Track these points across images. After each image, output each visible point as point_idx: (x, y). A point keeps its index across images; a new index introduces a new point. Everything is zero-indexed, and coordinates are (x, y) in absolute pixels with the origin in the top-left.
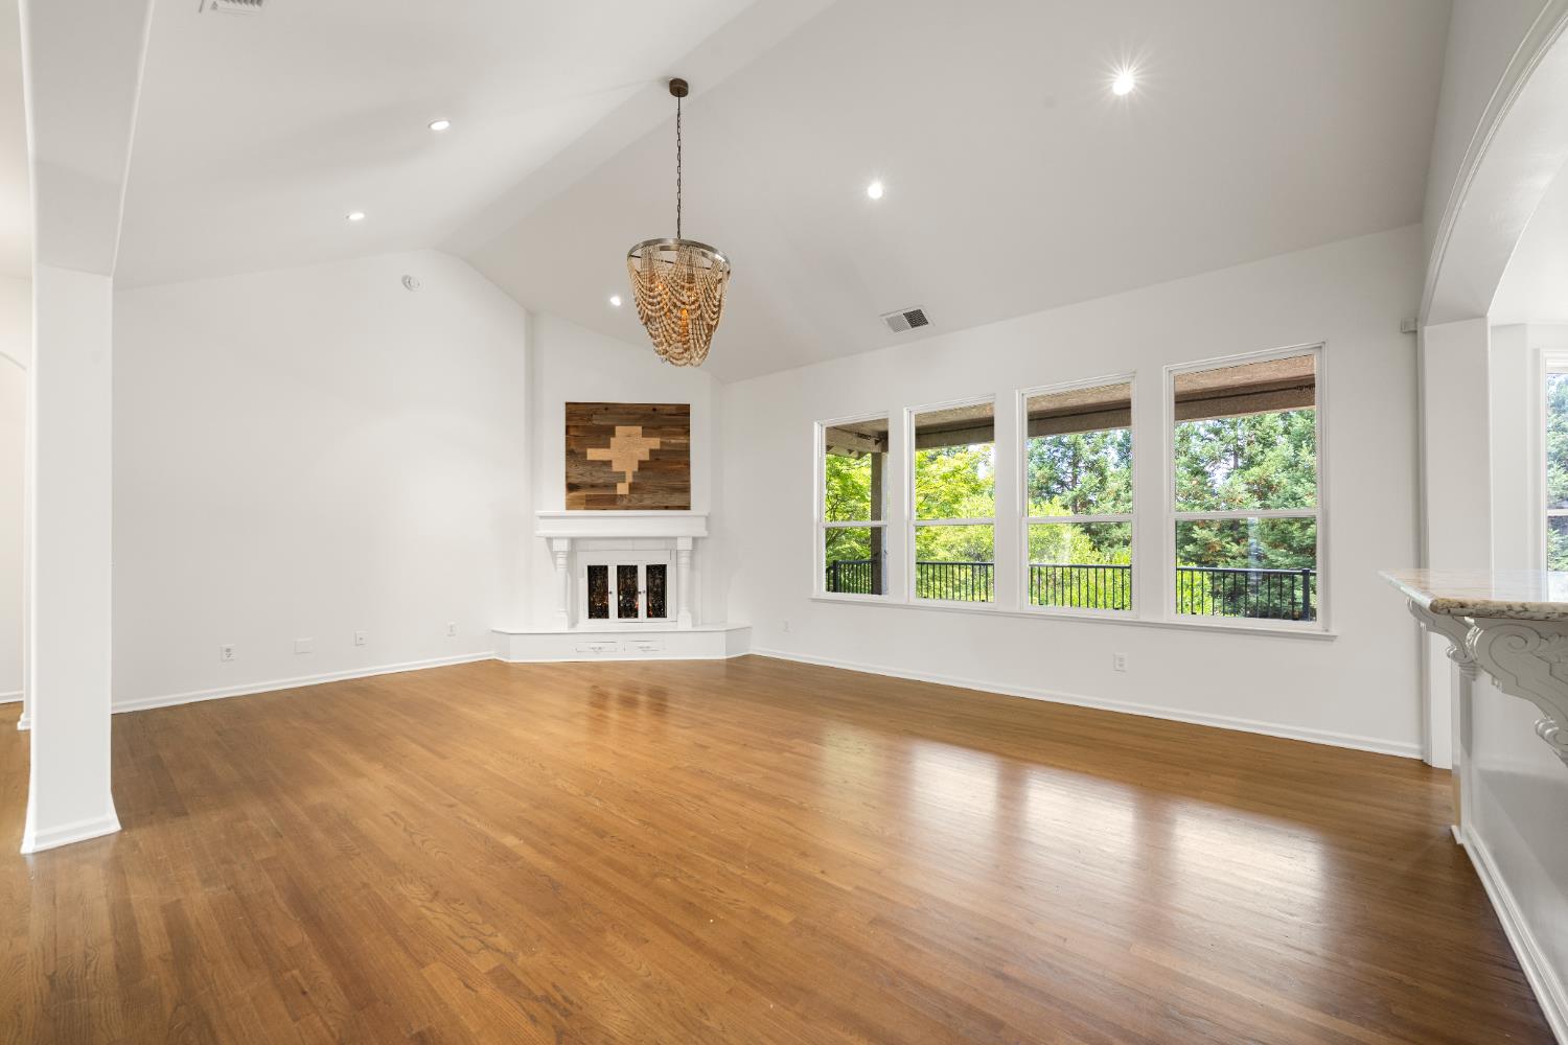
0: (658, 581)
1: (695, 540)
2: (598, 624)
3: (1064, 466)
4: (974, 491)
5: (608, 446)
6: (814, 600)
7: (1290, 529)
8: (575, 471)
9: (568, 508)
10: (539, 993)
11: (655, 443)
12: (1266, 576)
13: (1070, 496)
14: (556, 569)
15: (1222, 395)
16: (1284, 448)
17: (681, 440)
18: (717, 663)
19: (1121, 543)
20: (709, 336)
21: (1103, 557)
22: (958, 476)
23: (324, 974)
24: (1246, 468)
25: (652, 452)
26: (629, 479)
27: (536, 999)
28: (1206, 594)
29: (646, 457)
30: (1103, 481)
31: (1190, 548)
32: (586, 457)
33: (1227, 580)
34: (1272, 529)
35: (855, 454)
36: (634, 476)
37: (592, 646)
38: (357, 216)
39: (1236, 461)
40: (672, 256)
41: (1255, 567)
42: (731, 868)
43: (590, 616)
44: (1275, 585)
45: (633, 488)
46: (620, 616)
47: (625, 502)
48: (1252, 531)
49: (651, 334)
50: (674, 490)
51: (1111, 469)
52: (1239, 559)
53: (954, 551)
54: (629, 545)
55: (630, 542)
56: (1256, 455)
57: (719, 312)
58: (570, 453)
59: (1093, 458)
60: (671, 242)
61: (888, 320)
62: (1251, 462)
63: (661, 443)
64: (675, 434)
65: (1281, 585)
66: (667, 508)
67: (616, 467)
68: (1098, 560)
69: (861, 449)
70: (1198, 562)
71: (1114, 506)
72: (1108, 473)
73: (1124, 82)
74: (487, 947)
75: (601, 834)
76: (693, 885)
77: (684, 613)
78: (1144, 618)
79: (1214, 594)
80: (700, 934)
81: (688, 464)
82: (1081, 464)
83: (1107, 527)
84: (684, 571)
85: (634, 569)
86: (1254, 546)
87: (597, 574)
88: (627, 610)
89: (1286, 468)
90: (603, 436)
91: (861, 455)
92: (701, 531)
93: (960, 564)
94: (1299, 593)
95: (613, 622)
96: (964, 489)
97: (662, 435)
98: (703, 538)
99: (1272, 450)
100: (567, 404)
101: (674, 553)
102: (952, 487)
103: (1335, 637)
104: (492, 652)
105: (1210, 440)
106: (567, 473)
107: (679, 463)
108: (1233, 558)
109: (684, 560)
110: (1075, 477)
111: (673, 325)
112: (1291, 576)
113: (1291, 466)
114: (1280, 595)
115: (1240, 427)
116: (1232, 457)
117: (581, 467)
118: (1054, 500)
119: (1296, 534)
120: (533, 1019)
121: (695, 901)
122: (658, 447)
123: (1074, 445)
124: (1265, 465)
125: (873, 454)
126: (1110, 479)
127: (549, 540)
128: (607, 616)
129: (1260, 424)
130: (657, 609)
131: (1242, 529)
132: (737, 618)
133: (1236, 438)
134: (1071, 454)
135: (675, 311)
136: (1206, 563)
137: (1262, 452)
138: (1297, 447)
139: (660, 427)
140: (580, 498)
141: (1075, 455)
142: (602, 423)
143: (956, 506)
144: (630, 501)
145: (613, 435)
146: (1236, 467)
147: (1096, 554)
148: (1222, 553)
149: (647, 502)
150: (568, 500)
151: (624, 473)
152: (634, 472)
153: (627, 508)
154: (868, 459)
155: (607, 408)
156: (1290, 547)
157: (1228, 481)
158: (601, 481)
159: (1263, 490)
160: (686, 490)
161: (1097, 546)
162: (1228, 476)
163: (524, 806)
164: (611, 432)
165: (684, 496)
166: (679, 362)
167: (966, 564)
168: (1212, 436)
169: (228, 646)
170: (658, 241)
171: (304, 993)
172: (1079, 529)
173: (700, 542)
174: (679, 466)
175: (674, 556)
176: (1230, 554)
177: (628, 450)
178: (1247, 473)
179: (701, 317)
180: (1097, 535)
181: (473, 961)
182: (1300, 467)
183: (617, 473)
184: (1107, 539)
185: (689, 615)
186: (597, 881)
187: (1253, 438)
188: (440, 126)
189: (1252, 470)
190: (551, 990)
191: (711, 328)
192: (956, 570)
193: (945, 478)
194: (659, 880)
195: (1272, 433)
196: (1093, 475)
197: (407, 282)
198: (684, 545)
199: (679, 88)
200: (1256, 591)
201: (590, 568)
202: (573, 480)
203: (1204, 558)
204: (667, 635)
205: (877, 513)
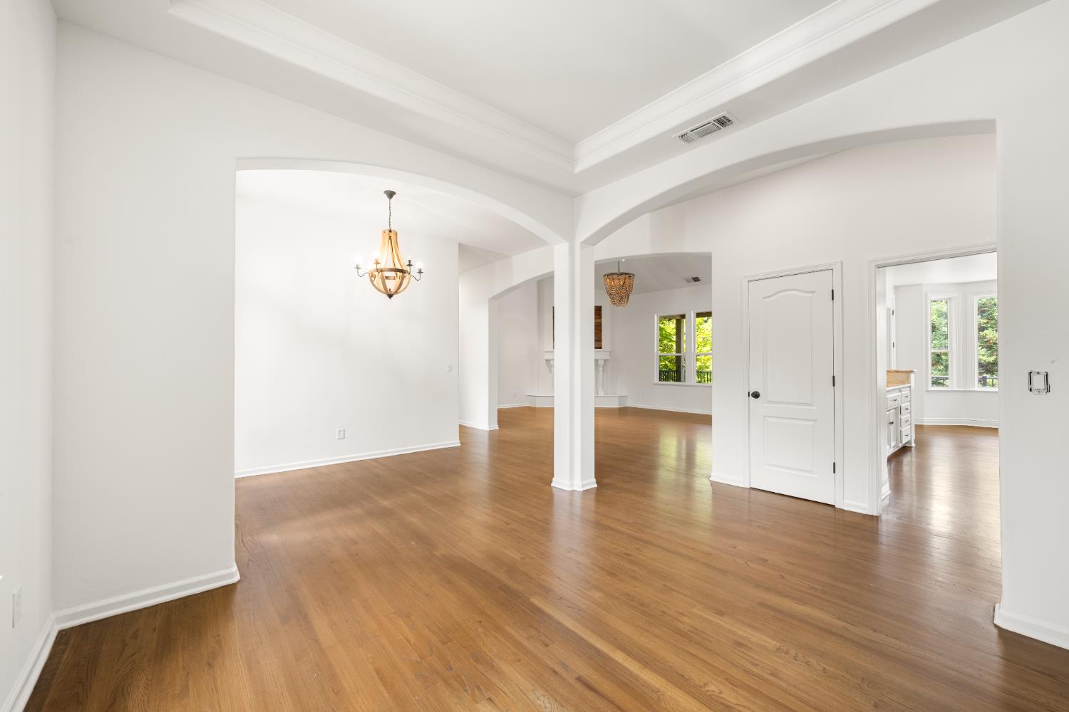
6: (653, 385)
61: (686, 281)
84: (601, 373)
92: (608, 357)
98: (607, 360)
104: (529, 403)
127: (548, 361)
132: (622, 392)
205: (679, 349)
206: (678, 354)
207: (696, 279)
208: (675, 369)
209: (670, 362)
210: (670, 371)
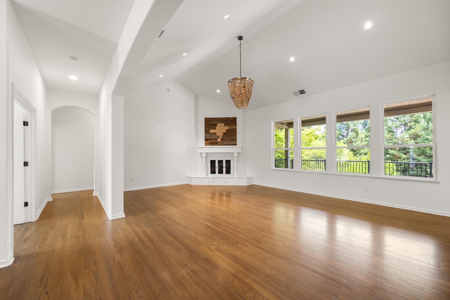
0: (228, 164)
1: (238, 153)
2: (213, 175)
3: (344, 131)
4: (316, 139)
5: (215, 129)
6: (272, 170)
7: (425, 149)
8: (207, 136)
9: (205, 145)
10: (228, 254)
11: (227, 128)
12: (416, 165)
13: (346, 140)
14: (203, 161)
15: (400, 108)
16: (423, 123)
17: (234, 127)
18: (245, 186)
19: (364, 154)
20: (248, 101)
21: (358, 158)
22: (311, 135)
23: (181, 247)
24: (409, 130)
25: (227, 130)
26: (221, 137)
27: (227, 255)
28: (394, 170)
29: (225, 132)
30: (357, 135)
31: (388, 156)
32: (210, 132)
33: (402, 166)
34: (419, 150)
35: (280, 129)
36: (222, 137)
37: (212, 181)
38: (161, 76)
39: (405, 128)
40: (239, 81)
41: (412, 161)
42: (264, 233)
43: (211, 173)
44: (419, 168)
45: (222, 140)
46: (218, 173)
47: (220, 143)
48: (411, 150)
49: (234, 101)
50: (233, 140)
51: (360, 131)
52: (406, 160)
53: (309, 157)
54: (221, 155)
55: (221, 154)
56: (412, 126)
57: (251, 95)
58: (206, 131)
59: (354, 128)
60: (239, 78)
61: (294, 93)
62: (411, 128)
63: (229, 128)
64: (233, 125)
65: (422, 168)
66: (231, 145)
67: (217, 134)
68: (356, 159)
69: (282, 128)
70: (392, 160)
71: (361, 143)
72: (359, 133)
73: (368, 25)
74: (212, 244)
75: (230, 224)
76: (255, 236)
77: (235, 173)
78: (374, 176)
79: (397, 171)
80: (260, 245)
81: (236, 133)
82: (349, 130)
83: (359, 149)
84: (236, 161)
85: (222, 161)
86: (412, 155)
87: (213, 162)
88: (221, 172)
89: (424, 130)
90: (214, 126)
91: (281, 129)
92: (240, 151)
93: (312, 160)
94: (428, 170)
95: (217, 175)
96: (313, 138)
97: (229, 126)
98: (240, 153)
99: (419, 124)
100: (205, 118)
101: (232, 157)
102: (309, 138)
103: (440, 182)
104: (187, 182)
105: (395, 121)
106: (205, 136)
107: (234, 133)
108: (404, 159)
109: (236, 159)
110: (348, 134)
111: (240, 99)
112: (426, 165)
113: (426, 129)
114: (422, 171)
115: (407, 118)
116: (404, 127)
117: (209, 135)
118: (341, 141)
119: (428, 151)
120: (228, 258)
121: (257, 239)
122: (228, 129)
123: (347, 124)
124: (416, 129)
125: (286, 129)
126: (359, 134)
127: (201, 153)
128: (215, 173)
129: (414, 115)
130: (228, 172)
131: (407, 150)
132: (249, 174)
133: (405, 120)
134: (346, 127)
135: (240, 95)
136: (394, 161)
137: (415, 125)
138: (428, 123)
139: (229, 124)
140: (208, 142)
141: (347, 127)
142: (214, 123)
143: (310, 143)
144: (221, 143)
145: (217, 126)
146: (405, 129)
147: (355, 157)
148: (400, 158)
149: (226, 143)
150: (205, 143)
151: (219, 136)
152: (222, 136)
153: (220, 145)
154: (284, 130)
155: (215, 119)
156: (426, 156)
157: (402, 134)
158: (214, 138)
159: (415, 137)
160: (236, 140)
161: (355, 155)
162: (402, 132)
163: (209, 217)
164: (216, 125)
165: (235, 142)
166: (240, 108)
167: (314, 160)
168: (396, 120)
169: (131, 179)
170: (236, 78)
171: (178, 249)
172: (349, 150)
173: (239, 154)
174: (234, 134)
175: (233, 158)
176: (402, 158)
177: (220, 130)
178: (409, 132)
179: (247, 96)
180: (355, 152)
181: (211, 247)
182: (430, 129)
183: (218, 136)
184: (359, 153)
185: (237, 173)
186: (232, 234)
187: (411, 120)
188: (185, 54)
189: (411, 130)
190: (229, 253)
191: (249, 99)
192: (311, 162)
193: (307, 135)
194: (246, 234)
195: (419, 118)
196: (354, 133)
197: (168, 90)
198: (236, 155)
199: (240, 38)
200: (412, 170)
201: (211, 161)
202: (207, 138)
203: (394, 159)
204: (231, 179)
205: (287, 146)
206: (287, 149)
207: (302, 92)
208: (284, 158)
209: (281, 154)
210: (281, 159)
